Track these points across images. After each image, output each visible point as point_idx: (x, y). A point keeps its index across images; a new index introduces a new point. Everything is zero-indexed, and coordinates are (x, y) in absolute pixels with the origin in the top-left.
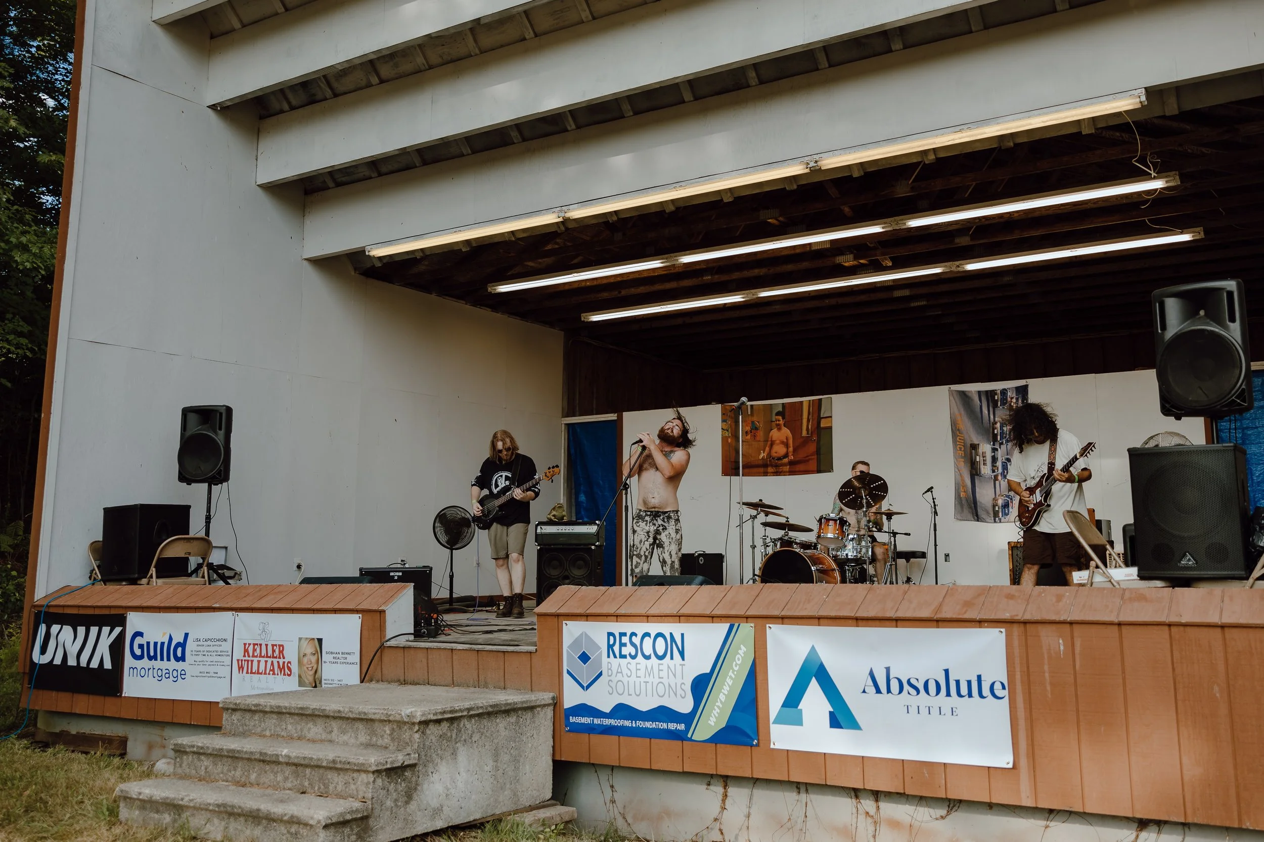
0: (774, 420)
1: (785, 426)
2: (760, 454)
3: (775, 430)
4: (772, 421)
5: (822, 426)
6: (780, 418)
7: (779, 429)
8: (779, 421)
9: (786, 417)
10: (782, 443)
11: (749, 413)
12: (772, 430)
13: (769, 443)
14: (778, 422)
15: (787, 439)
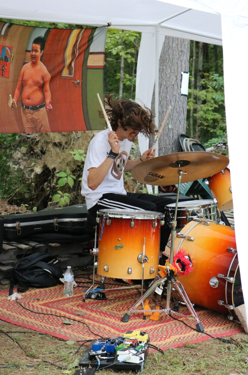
0: (30, 49)
1: (41, 60)
2: (8, 99)
3: (28, 65)
4: (27, 51)
5: (89, 64)
6: (38, 47)
7: (34, 64)
8: (36, 51)
9: (47, 46)
10: (36, 83)
11: (3, 33)
12: (25, 63)
13: (19, 83)
14: (34, 53)
15: (43, 78)
